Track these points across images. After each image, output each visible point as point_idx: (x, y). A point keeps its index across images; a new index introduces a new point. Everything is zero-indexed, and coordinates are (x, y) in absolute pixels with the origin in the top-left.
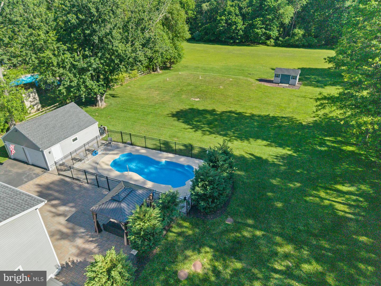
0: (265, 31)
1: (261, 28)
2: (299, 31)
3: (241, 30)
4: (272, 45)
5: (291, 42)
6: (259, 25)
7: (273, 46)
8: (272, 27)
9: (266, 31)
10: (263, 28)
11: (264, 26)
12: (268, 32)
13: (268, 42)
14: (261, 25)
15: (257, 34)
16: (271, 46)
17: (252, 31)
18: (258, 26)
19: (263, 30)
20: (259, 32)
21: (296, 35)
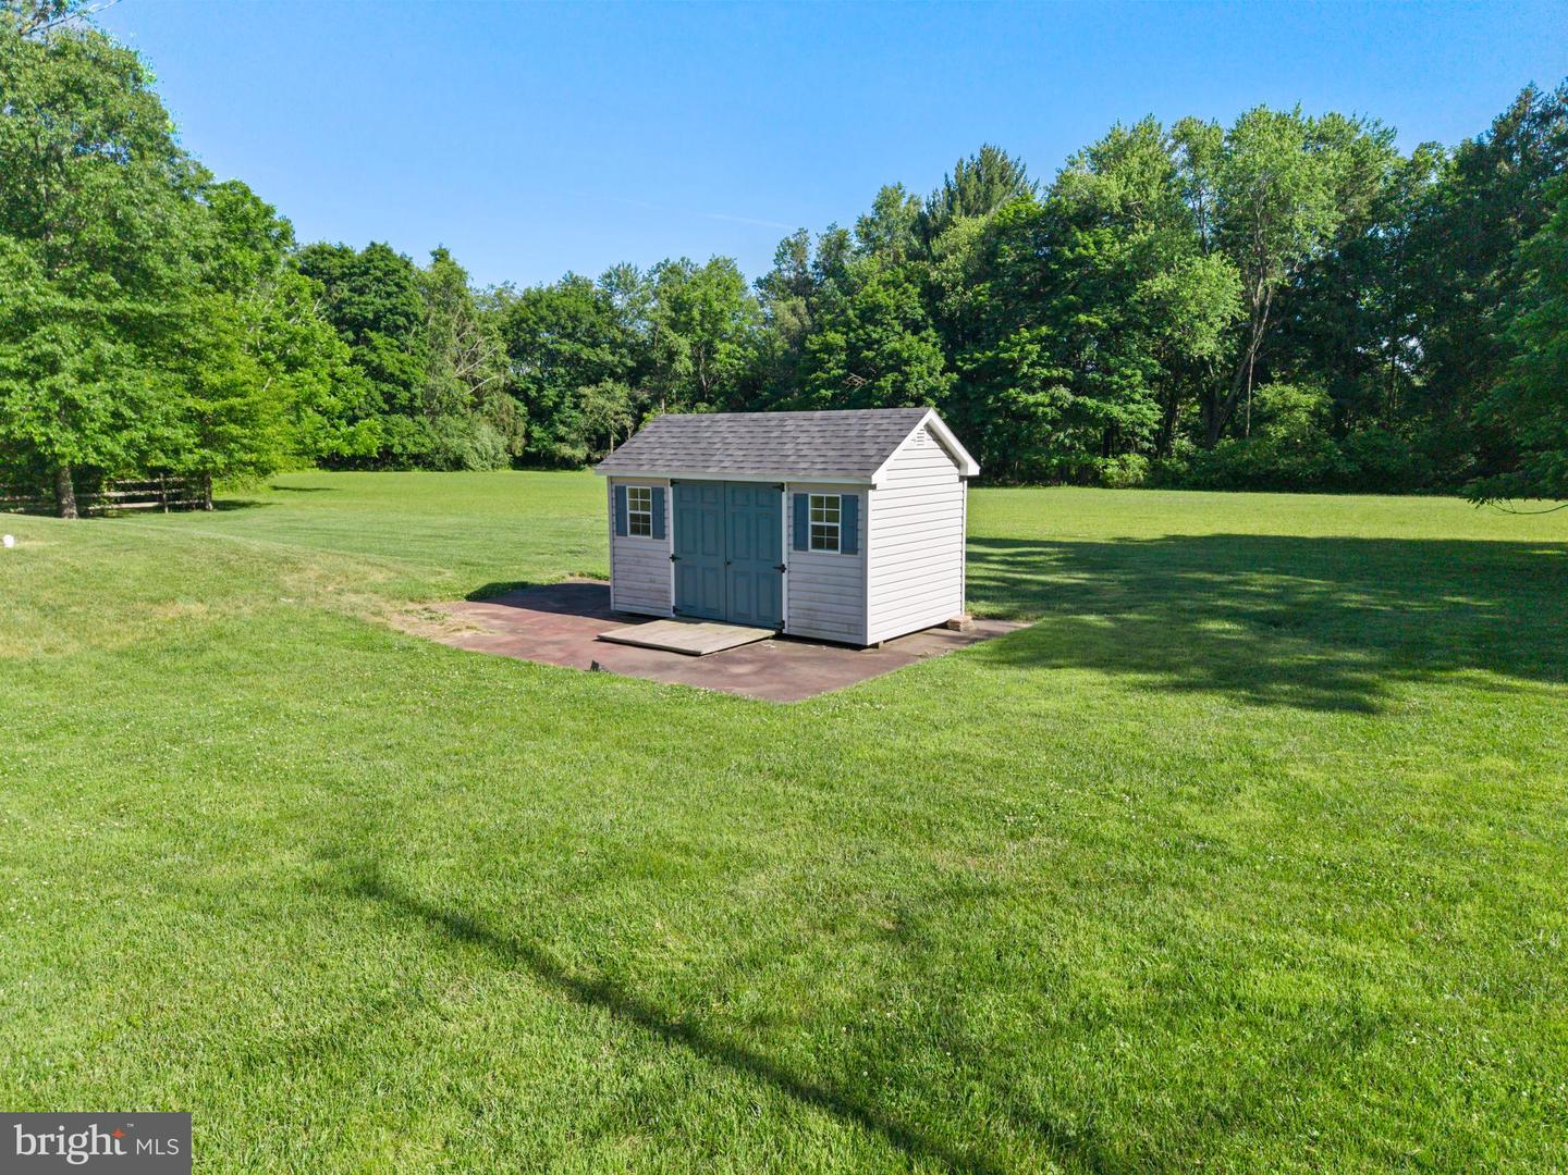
0: (1071, 398)
1: (1047, 383)
2: (1290, 390)
3: (933, 397)
4: (1131, 480)
5: (1249, 462)
6: (1032, 365)
7: (1138, 485)
8: (1116, 378)
9: (1081, 400)
10: (1062, 381)
11: (1070, 374)
12: (1091, 403)
13: (1112, 467)
14: (1044, 366)
15: (1027, 415)
16: (1127, 486)
17: (997, 400)
18: (1025, 369)
19: (1063, 392)
20: (1037, 404)
21: (1271, 418)
